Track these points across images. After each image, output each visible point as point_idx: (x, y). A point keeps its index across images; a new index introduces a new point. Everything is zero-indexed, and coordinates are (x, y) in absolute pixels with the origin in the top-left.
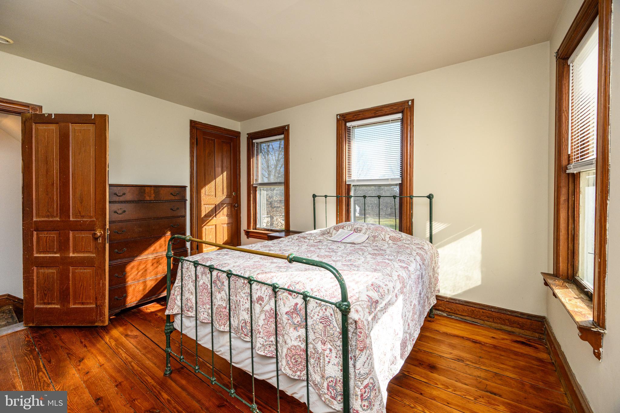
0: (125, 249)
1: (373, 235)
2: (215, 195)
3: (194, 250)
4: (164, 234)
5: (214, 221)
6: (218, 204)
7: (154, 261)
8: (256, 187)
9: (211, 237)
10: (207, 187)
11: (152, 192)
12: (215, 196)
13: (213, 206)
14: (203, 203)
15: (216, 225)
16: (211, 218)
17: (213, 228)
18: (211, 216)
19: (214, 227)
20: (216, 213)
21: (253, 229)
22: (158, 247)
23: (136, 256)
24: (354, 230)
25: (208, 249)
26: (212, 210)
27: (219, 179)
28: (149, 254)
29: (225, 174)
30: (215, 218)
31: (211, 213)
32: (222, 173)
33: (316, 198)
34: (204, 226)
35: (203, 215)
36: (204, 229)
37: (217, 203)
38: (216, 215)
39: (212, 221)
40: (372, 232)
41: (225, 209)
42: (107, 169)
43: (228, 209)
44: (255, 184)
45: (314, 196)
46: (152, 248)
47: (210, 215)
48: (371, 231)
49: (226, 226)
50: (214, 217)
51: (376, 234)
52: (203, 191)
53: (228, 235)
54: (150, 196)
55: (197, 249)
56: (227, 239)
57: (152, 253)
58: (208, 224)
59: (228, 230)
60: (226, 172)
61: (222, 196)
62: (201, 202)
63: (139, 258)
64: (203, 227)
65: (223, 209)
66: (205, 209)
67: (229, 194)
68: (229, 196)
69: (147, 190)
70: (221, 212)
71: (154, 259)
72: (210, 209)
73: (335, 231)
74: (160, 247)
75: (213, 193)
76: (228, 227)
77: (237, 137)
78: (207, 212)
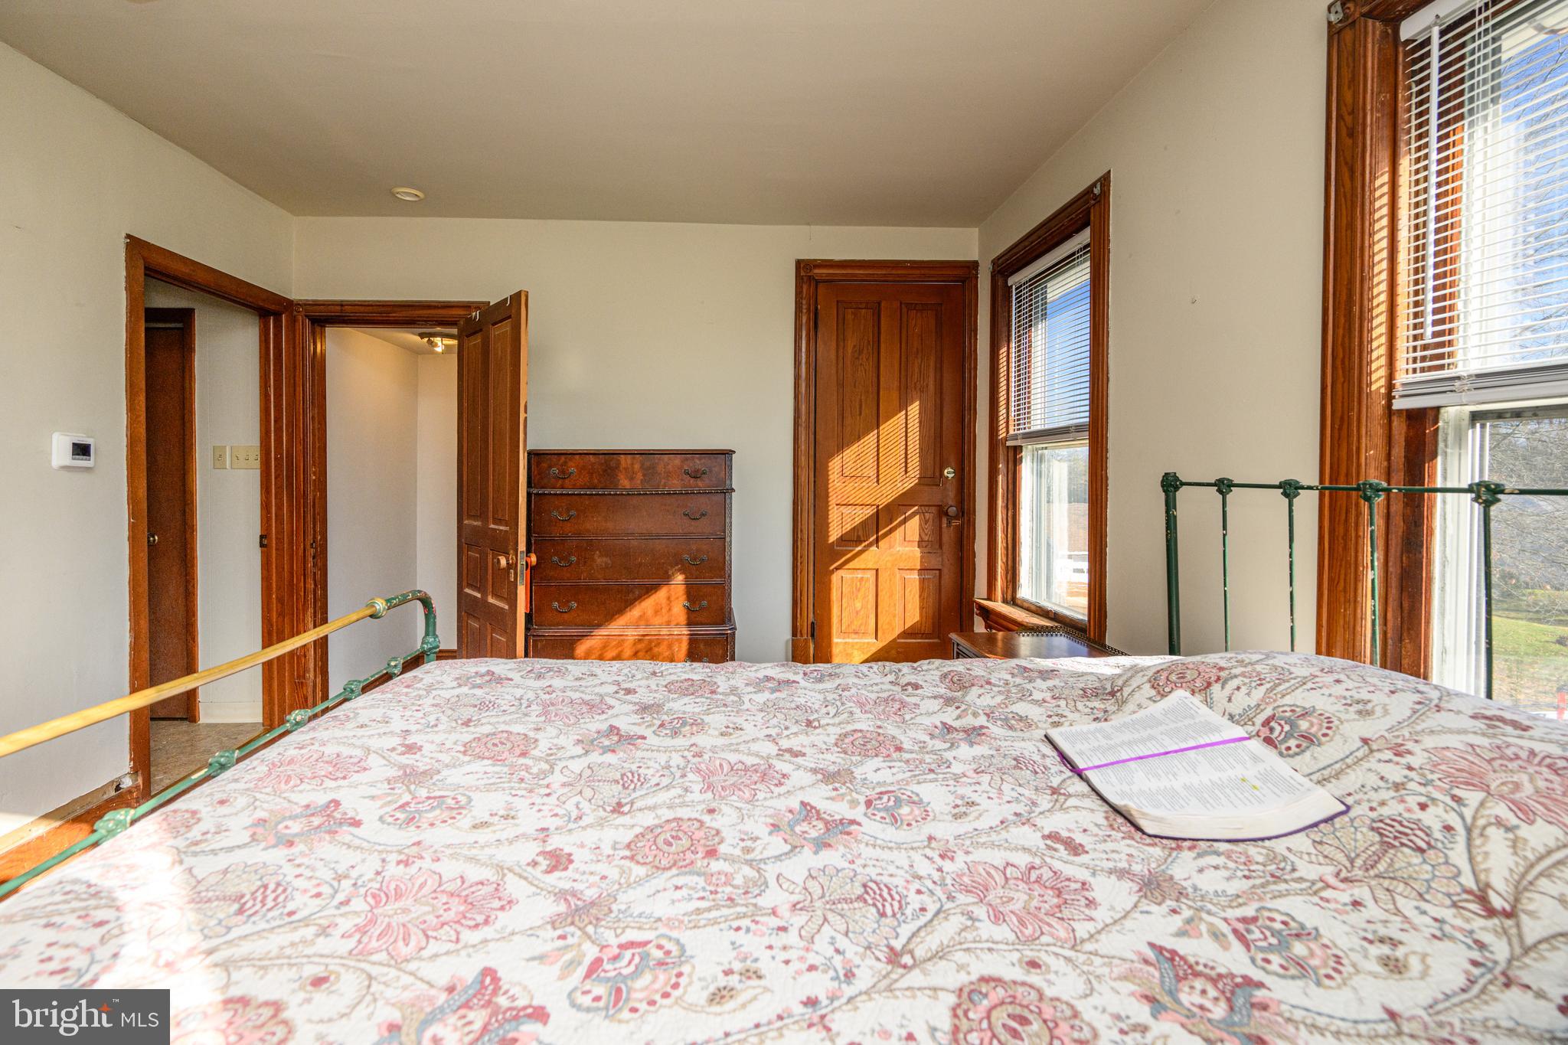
0: (574, 605)
1: (1393, 809)
2: (878, 476)
3: (802, 635)
4: (666, 578)
5: (872, 557)
6: (888, 506)
7: (639, 646)
8: (1017, 449)
9: (858, 605)
10: (850, 453)
11: (637, 466)
12: (878, 481)
13: (870, 511)
14: (833, 500)
15: (877, 570)
16: (859, 548)
17: (868, 579)
18: (859, 541)
19: (870, 576)
20: (877, 532)
21: (1005, 601)
22: (650, 612)
23: (599, 626)
24: (1266, 723)
25: (850, 640)
26: (864, 524)
27: (893, 427)
28: (627, 626)
29: (914, 409)
30: (874, 548)
31: (860, 533)
32: (903, 405)
33: (1182, 494)
34: (837, 569)
35: (834, 536)
36: (835, 578)
37: (883, 502)
38: (877, 540)
39: (863, 556)
40: (1397, 786)
41: (914, 523)
42: (522, 416)
43: (924, 522)
44: (1015, 437)
45: (1171, 484)
46: (635, 612)
47: (858, 536)
48: (1396, 774)
49: (915, 576)
50: (870, 545)
51: (1432, 818)
52: (835, 465)
53: (922, 608)
54: (632, 479)
55: (813, 635)
56: (917, 618)
57: (637, 626)
58: (851, 565)
59: (922, 590)
60: (918, 403)
61: (902, 477)
62: (828, 497)
63: (603, 632)
64: (832, 572)
65: (905, 521)
66: (840, 522)
67: (929, 474)
68: (930, 478)
69: (624, 461)
70: (898, 534)
71: (640, 640)
72: (858, 521)
73: (1148, 691)
74: (657, 612)
75: (873, 473)
76: (922, 581)
77: (963, 282)
78: (848, 527)
